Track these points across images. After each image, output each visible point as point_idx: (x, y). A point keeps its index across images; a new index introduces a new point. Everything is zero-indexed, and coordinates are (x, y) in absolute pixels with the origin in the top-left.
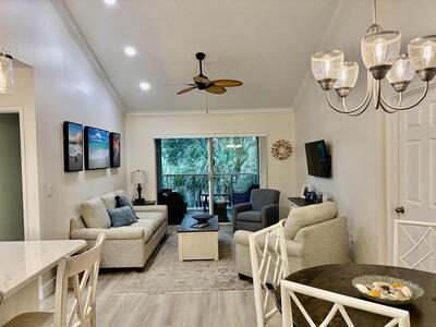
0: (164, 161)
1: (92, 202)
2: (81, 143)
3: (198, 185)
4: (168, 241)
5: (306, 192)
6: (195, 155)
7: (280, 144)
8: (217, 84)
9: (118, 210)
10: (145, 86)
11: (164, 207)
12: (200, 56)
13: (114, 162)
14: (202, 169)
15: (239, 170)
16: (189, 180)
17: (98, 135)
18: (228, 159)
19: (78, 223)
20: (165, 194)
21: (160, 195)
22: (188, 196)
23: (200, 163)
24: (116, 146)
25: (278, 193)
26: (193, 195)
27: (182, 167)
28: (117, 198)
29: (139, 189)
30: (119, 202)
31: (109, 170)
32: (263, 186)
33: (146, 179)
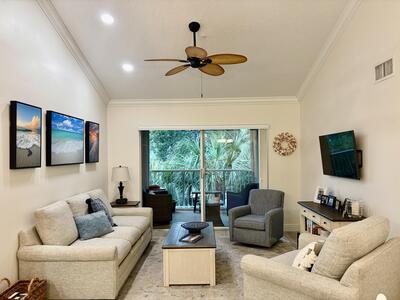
0: (153, 156)
1: (51, 209)
2: (39, 131)
3: (188, 180)
4: (152, 252)
6: (184, 151)
7: (283, 138)
8: (214, 61)
9: (89, 217)
10: (128, 67)
11: (149, 210)
12: (194, 27)
13: (90, 156)
16: (178, 177)
18: (218, 155)
19: (30, 238)
20: (152, 193)
21: (145, 195)
22: (177, 194)
23: (189, 159)
24: (93, 138)
25: (282, 195)
26: (183, 192)
27: (172, 162)
28: (89, 201)
29: (121, 188)
30: (91, 206)
31: (83, 166)
32: (262, 186)
33: (129, 178)
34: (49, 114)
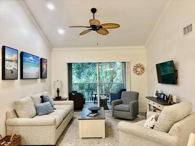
2: (17, 62)
3: (91, 89)
4: (73, 122)
5: (157, 94)
6: (90, 74)
7: (138, 66)
8: (104, 27)
9: (42, 104)
11: (72, 102)
12: (94, 11)
13: (43, 75)
14: (93, 81)
15: (113, 81)
16: (86, 87)
17: (31, 58)
18: (106, 76)
19: (12, 114)
20: (73, 94)
21: (70, 95)
22: (86, 95)
23: (92, 78)
24: (44, 66)
25: (138, 94)
26: (89, 94)
27: (83, 80)
28: (42, 97)
29: (58, 91)
30: (43, 99)
31: (39, 80)
32: (128, 90)
33: (62, 85)
34: (22, 53)
